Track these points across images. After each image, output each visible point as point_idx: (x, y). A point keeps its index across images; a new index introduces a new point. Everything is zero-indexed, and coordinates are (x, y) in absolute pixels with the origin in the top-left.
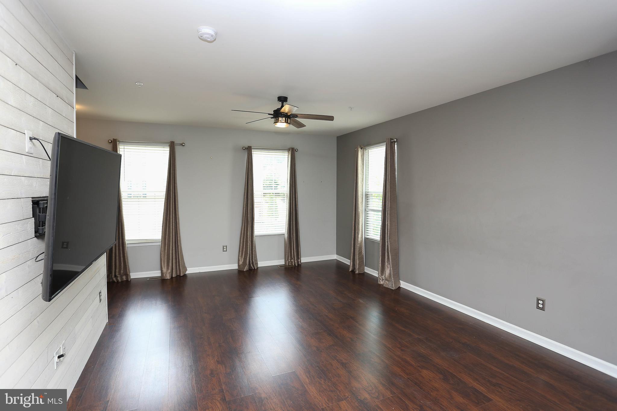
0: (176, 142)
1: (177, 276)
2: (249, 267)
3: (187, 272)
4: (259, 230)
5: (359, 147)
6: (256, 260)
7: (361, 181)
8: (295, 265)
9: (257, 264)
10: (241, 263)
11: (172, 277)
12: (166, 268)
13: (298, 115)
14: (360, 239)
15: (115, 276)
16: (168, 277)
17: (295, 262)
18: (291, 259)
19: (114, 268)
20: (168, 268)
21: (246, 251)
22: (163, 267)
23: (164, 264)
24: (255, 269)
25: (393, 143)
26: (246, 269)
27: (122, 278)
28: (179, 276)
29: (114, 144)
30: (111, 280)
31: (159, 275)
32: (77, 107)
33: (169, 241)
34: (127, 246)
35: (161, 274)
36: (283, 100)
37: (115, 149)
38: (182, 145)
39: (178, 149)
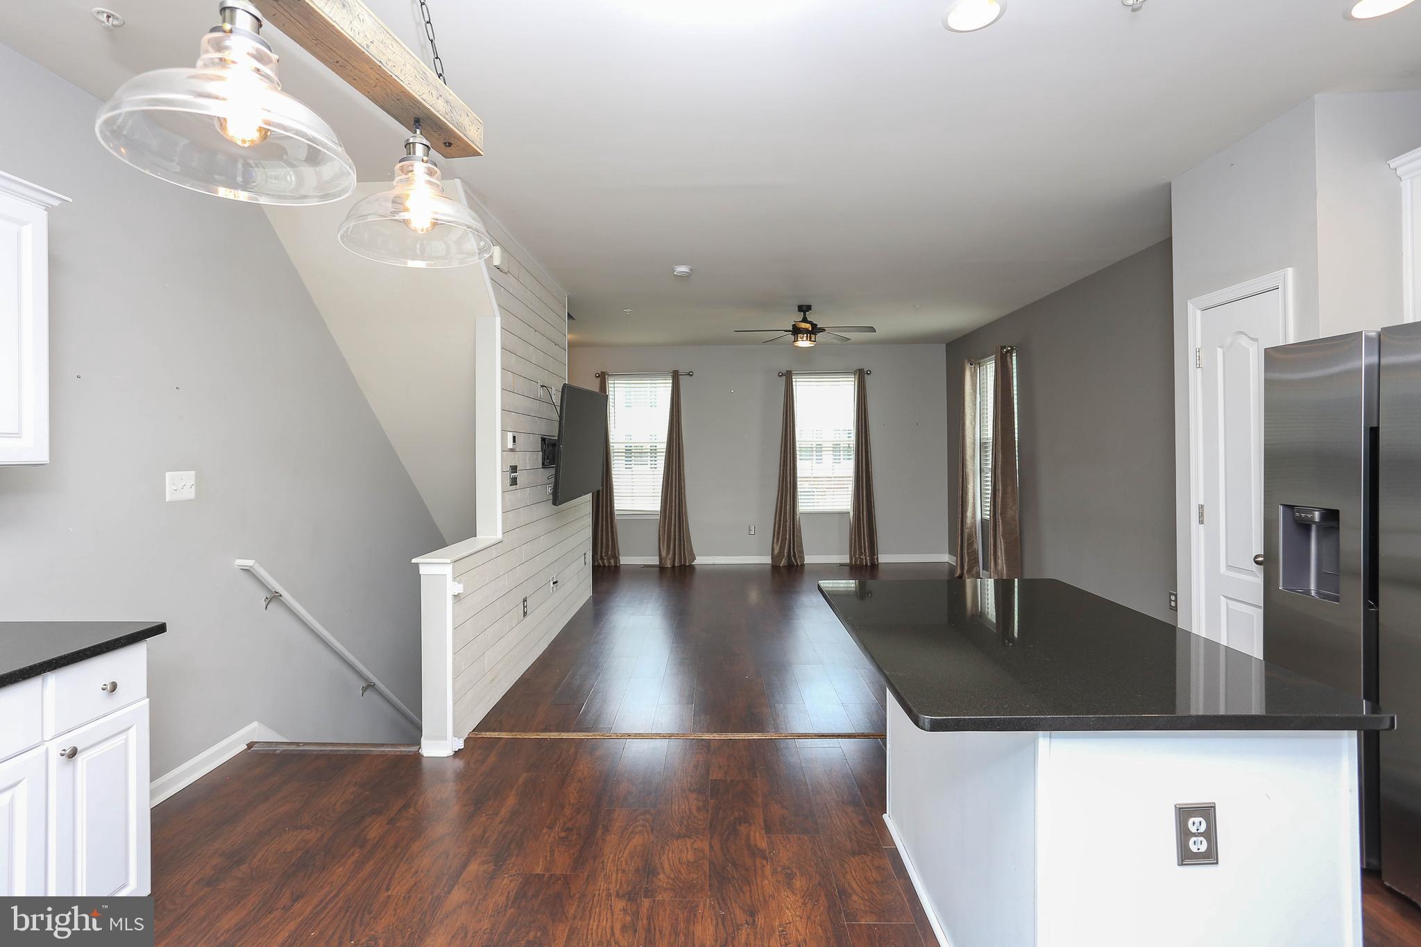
0: (681, 371)
1: (681, 565)
2: (788, 562)
3: (695, 562)
4: (806, 503)
5: (966, 361)
6: (801, 552)
7: (971, 421)
8: (866, 565)
9: (802, 558)
10: (776, 552)
11: (673, 566)
12: (665, 551)
13: (826, 329)
14: (969, 520)
15: (602, 558)
16: (669, 565)
17: (866, 559)
18: (861, 554)
19: (599, 546)
20: (668, 552)
21: (784, 535)
22: (662, 550)
23: (663, 543)
24: (798, 565)
25: (1008, 354)
26: (783, 563)
27: (609, 563)
28: (685, 566)
29: (602, 377)
30: (596, 564)
31: (657, 563)
32: (568, 336)
33: (671, 513)
34: (617, 518)
35: (660, 562)
36: (804, 309)
37: (603, 387)
38: (689, 374)
39: (683, 381)
